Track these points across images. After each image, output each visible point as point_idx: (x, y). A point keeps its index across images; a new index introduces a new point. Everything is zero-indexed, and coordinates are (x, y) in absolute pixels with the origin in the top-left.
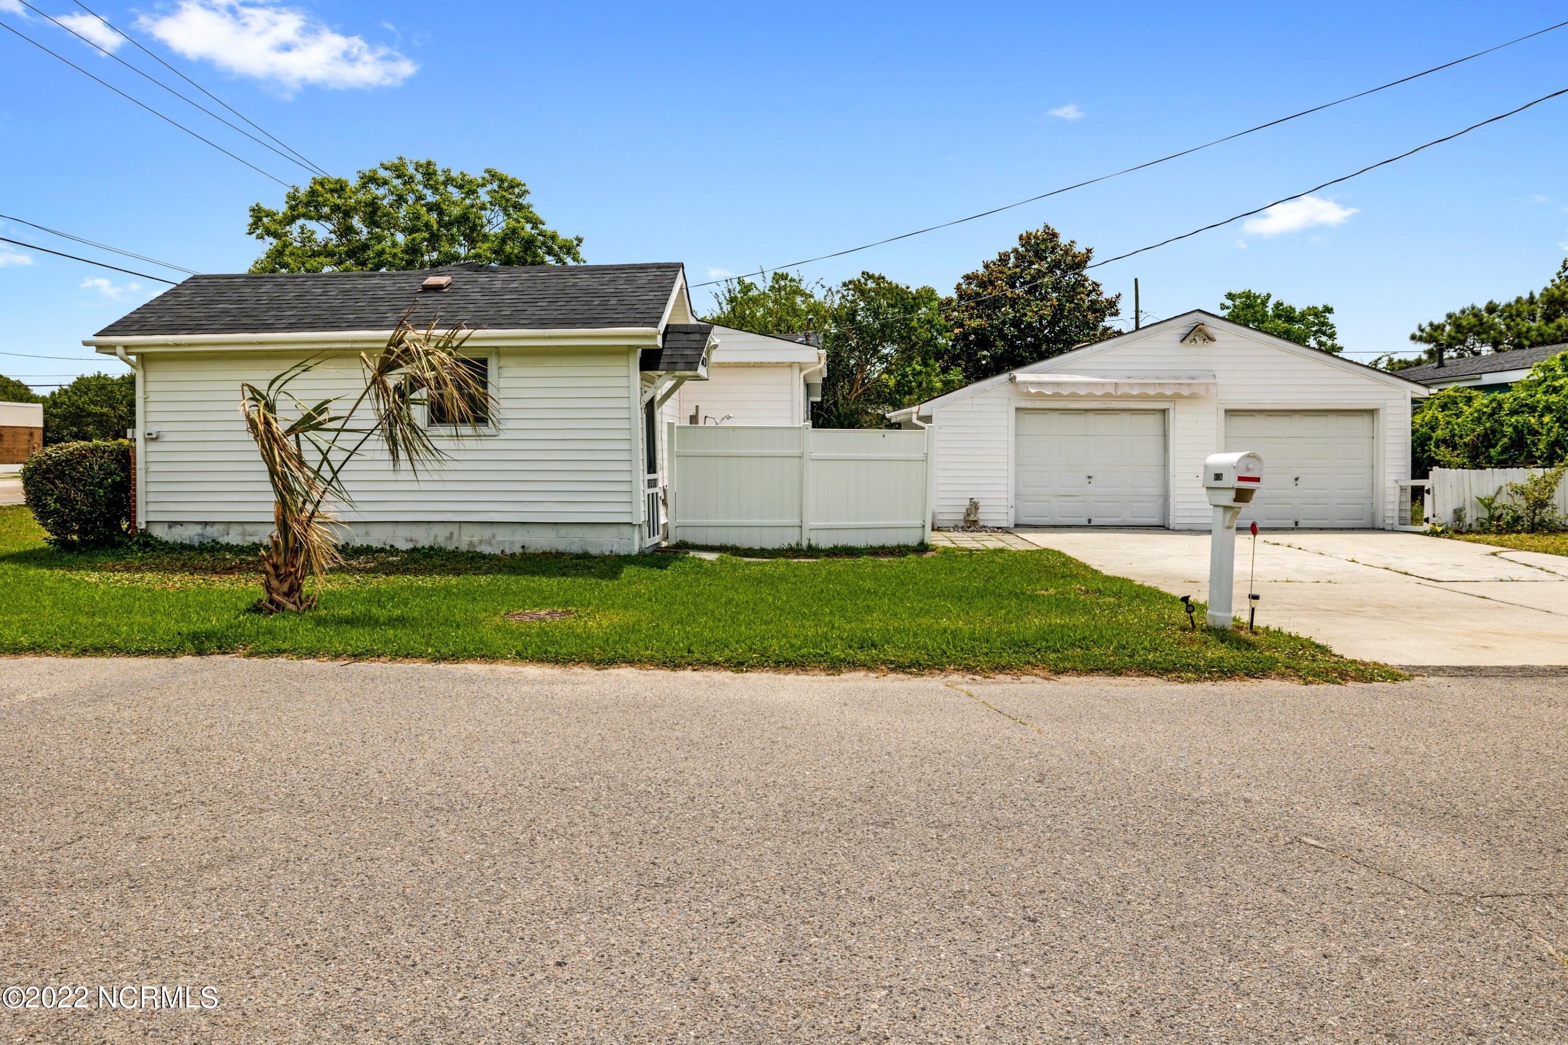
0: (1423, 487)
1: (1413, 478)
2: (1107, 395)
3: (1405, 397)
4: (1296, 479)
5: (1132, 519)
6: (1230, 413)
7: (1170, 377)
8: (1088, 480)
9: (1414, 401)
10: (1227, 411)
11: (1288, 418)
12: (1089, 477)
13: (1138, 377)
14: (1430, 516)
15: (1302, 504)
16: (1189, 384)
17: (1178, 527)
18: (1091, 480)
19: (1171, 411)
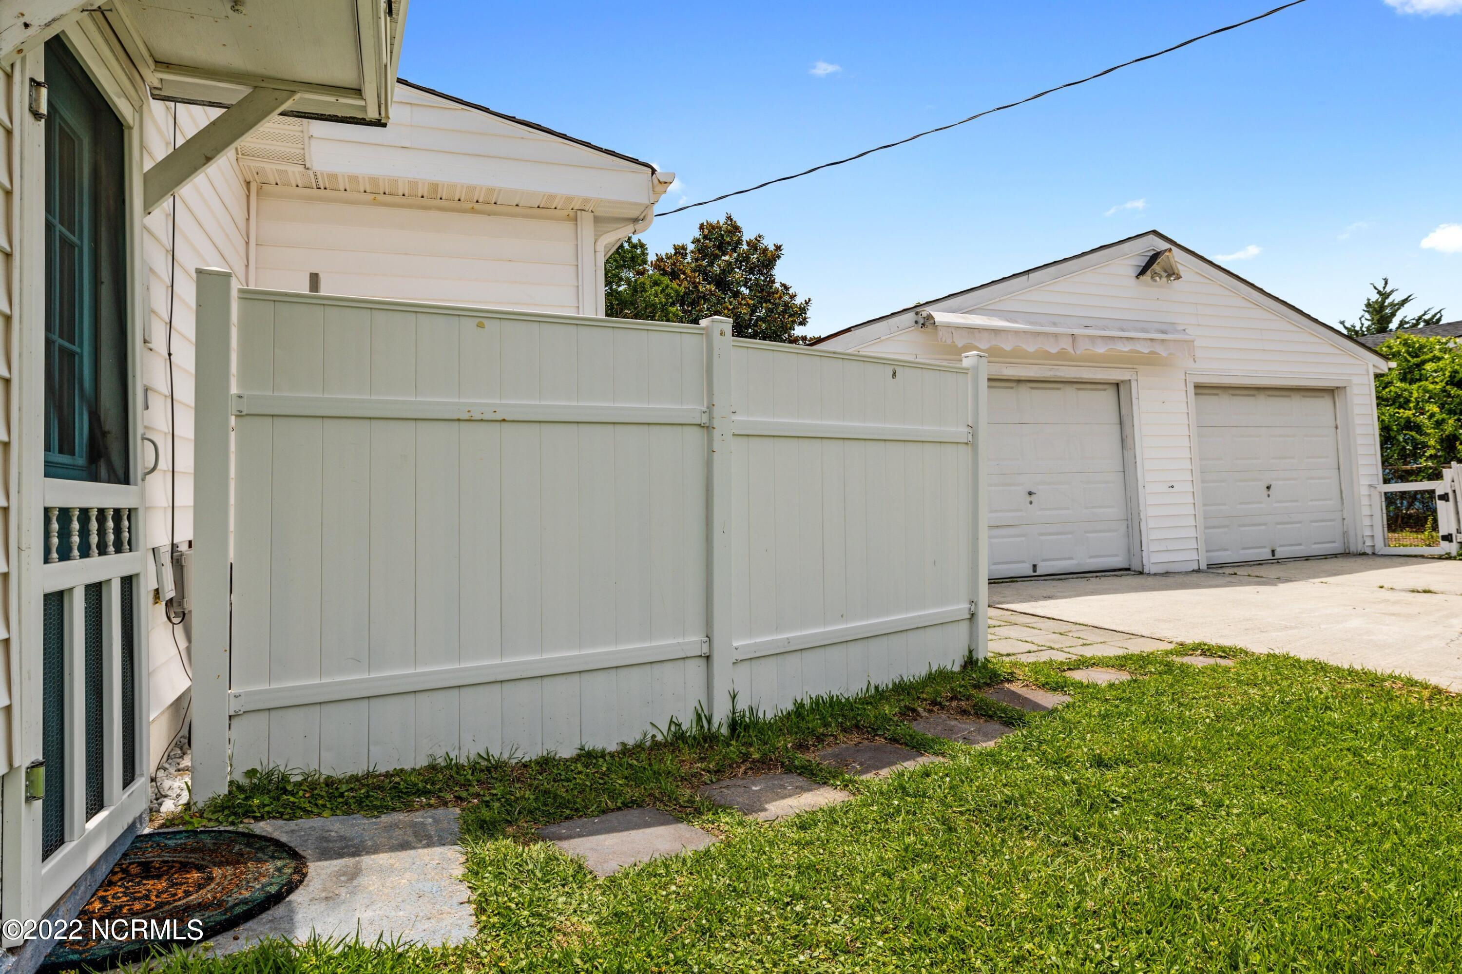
0: (1433, 491)
1: (1386, 481)
2: (1062, 356)
3: (1368, 371)
4: (1268, 488)
5: (1092, 560)
6: (1200, 389)
7: (1136, 330)
8: (1029, 499)
9: (1378, 376)
10: (1197, 387)
11: (1253, 398)
12: (1030, 493)
13: (1097, 328)
14: (1453, 531)
15: (1278, 524)
16: (1163, 341)
17: (1154, 570)
18: (1033, 498)
19: (1134, 384)
